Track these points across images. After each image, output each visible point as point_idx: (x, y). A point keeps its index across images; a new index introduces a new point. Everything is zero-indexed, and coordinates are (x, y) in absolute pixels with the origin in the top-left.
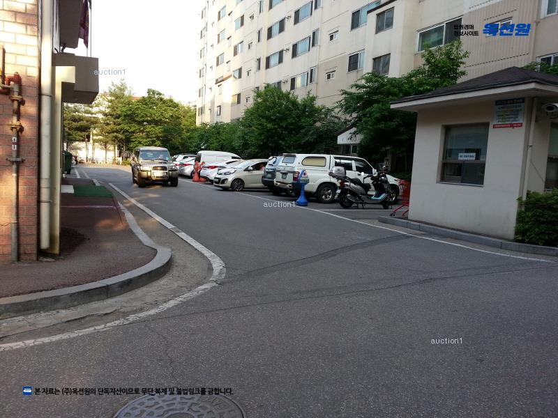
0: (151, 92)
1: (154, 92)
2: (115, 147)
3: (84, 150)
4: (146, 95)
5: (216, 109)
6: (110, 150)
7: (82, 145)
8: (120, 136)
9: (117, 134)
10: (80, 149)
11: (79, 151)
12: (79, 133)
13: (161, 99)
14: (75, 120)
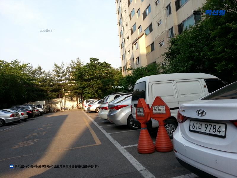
0: (92, 60)
1: (94, 59)
2: (77, 99)
3: (59, 103)
4: (89, 62)
5: (136, 61)
6: (75, 101)
7: (58, 100)
8: (78, 91)
9: (77, 90)
10: (57, 103)
11: (57, 104)
12: (54, 93)
13: (99, 63)
14: (51, 86)
